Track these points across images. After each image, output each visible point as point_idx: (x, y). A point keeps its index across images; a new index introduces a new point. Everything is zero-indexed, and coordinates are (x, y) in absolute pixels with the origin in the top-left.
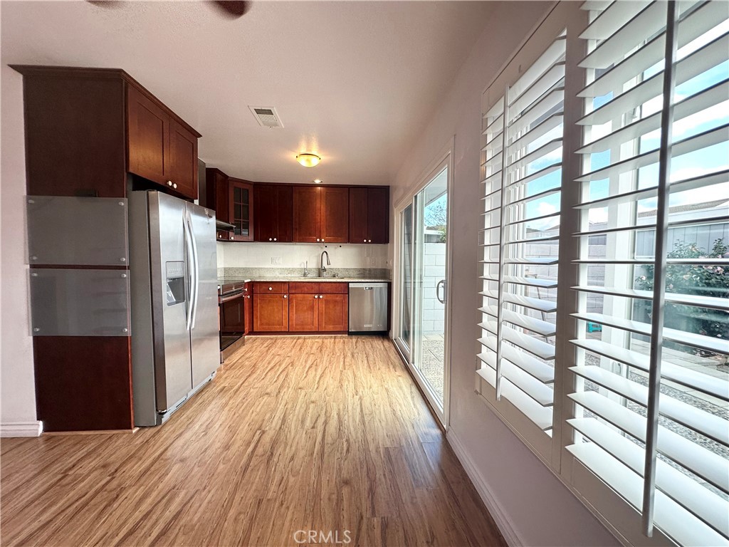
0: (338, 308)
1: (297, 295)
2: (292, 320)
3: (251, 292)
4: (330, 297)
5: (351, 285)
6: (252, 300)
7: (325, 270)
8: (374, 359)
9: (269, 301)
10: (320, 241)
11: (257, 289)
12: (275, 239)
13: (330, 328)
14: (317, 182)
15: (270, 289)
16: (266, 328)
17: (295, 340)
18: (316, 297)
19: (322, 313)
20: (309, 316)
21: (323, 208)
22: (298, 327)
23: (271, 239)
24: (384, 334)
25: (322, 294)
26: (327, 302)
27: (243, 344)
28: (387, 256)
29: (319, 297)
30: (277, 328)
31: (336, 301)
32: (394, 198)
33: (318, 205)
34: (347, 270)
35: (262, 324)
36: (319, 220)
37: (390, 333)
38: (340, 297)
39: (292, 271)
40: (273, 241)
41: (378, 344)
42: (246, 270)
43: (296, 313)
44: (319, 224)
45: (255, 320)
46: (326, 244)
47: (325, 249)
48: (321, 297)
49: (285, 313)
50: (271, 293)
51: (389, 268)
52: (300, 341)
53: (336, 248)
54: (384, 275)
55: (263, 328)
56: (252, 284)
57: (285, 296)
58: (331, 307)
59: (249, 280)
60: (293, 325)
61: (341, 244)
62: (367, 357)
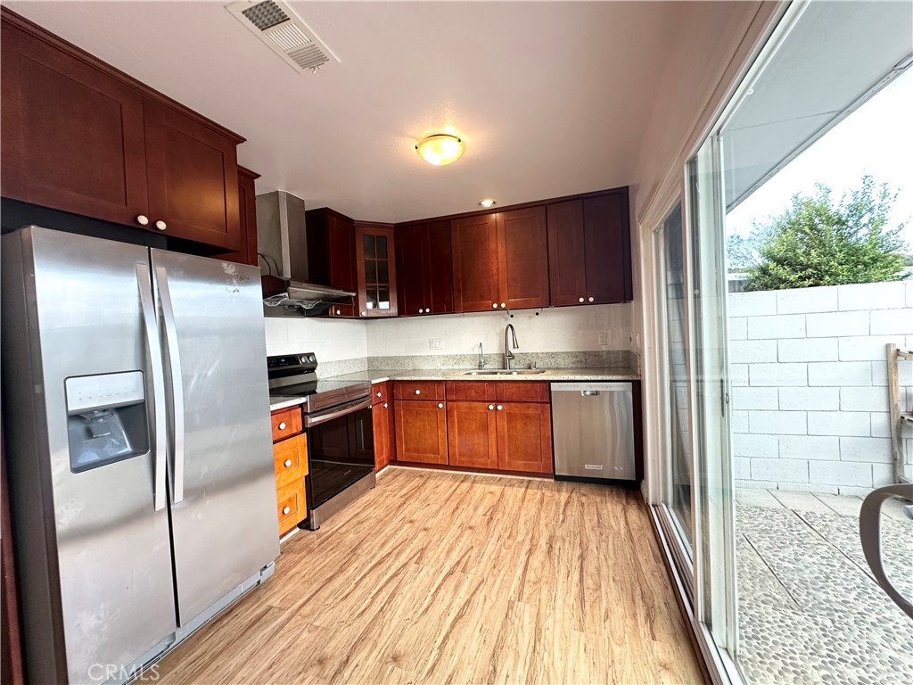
0: (532, 429)
1: (460, 404)
2: (454, 447)
3: (392, 399)
4: (514, 408)
5: (554, 387)
6: (392, 411)
7: (512, 356)
8: (599, 570)
9: (418, 413)
10: (499, 308)
11: (399, 393)
12: (428, 310)
13: (520, 464)
14: (487, 204)
15: (418, 392)
16: (415, 456)
17: (457, 483)
18: (491, 407)
19: (503, 438)
20: (482, 441)
21: (501, 250)
22: (464, 459)
23: (421, 311)
24: (630, 488)
25: (500, 402)
26: (511, 417)
27: (373, 485)
28: (632, 326)
29: (496, 408)
30: (430, 458)
31: (528, 417)
32: (637, 203)
33: (492, 246)
34: (553, 355)
35: (408, 450)
36: (495, 271)
37: (643, 486)
38: (536, 408)
39: (459, 359)
40: (424, 313)
41: (614, 511)
42: (396, 360)
43: (459, 434)
44: (496, 277)
45: (398, 443)
46: (511, 312)
47: (511, 321)
48: (500, 408)
49: (442, 433)
50: (419, 399)
51: (634, 351)
52: (465, 486)
53: (530, 317)
54: (627, 365)
55: (411, 458)
56: (391, 386)
57: (441, 406)
58: (519, 427)
59: (388, 379)
60: (454, 455)
61: (538, 310)
62: (582, 558)
